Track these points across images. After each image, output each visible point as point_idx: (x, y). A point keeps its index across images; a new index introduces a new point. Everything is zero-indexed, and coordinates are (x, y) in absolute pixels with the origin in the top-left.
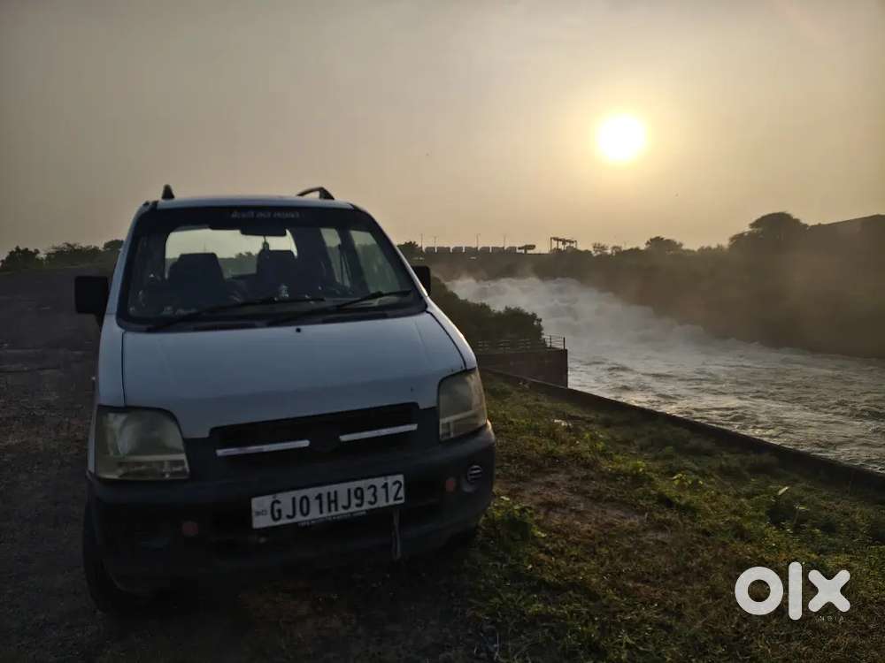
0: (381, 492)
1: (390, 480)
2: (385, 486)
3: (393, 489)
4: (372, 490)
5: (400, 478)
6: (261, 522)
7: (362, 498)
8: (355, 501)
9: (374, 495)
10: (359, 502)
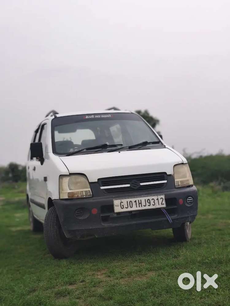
0: (156, 202)
1: (159, 197)
2: (158, 199)
3: (160, 201)
4: (153, 200)
5: (163, 197)
6: (117, 209)
7: (150, 203)
8: (148, 204)
9: (154, 202)
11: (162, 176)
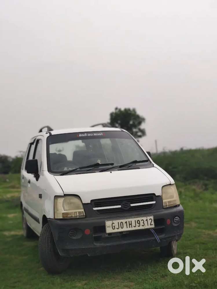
0: (146, 222)
1: (149, 218)
2: (147, 220)
3: (149, 222)
4: (143, 221)
5: (152, 217)
6: (109, 230)
7: (139, 224)
8: (137, 225)
9: (143, 223)
10: (139, 225)
11: (151, 197)
